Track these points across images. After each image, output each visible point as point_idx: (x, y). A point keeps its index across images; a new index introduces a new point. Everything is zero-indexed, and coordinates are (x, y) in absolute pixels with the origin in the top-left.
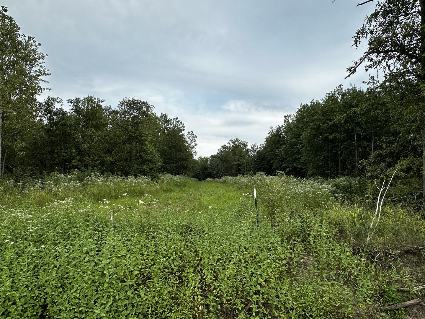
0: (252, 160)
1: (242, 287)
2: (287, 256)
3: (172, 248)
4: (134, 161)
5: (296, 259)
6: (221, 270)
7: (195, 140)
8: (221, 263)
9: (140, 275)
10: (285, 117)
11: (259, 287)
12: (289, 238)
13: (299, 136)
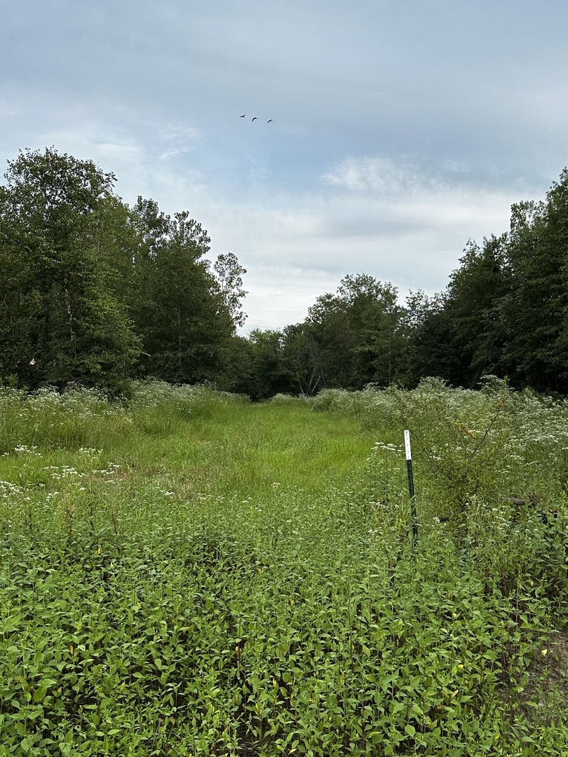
0: (411, 340)
1: (360, 731)
2: (498, 638)
3: (157, 608)
4: (56, 344)
5: (525, 649)
6: (301, 677)
7: (240, 279)
8: (301, 655)
9: (60, 690)
10: (514, 208)
11: (411, 730)
12: (506, 586)
13: (555, 268)
